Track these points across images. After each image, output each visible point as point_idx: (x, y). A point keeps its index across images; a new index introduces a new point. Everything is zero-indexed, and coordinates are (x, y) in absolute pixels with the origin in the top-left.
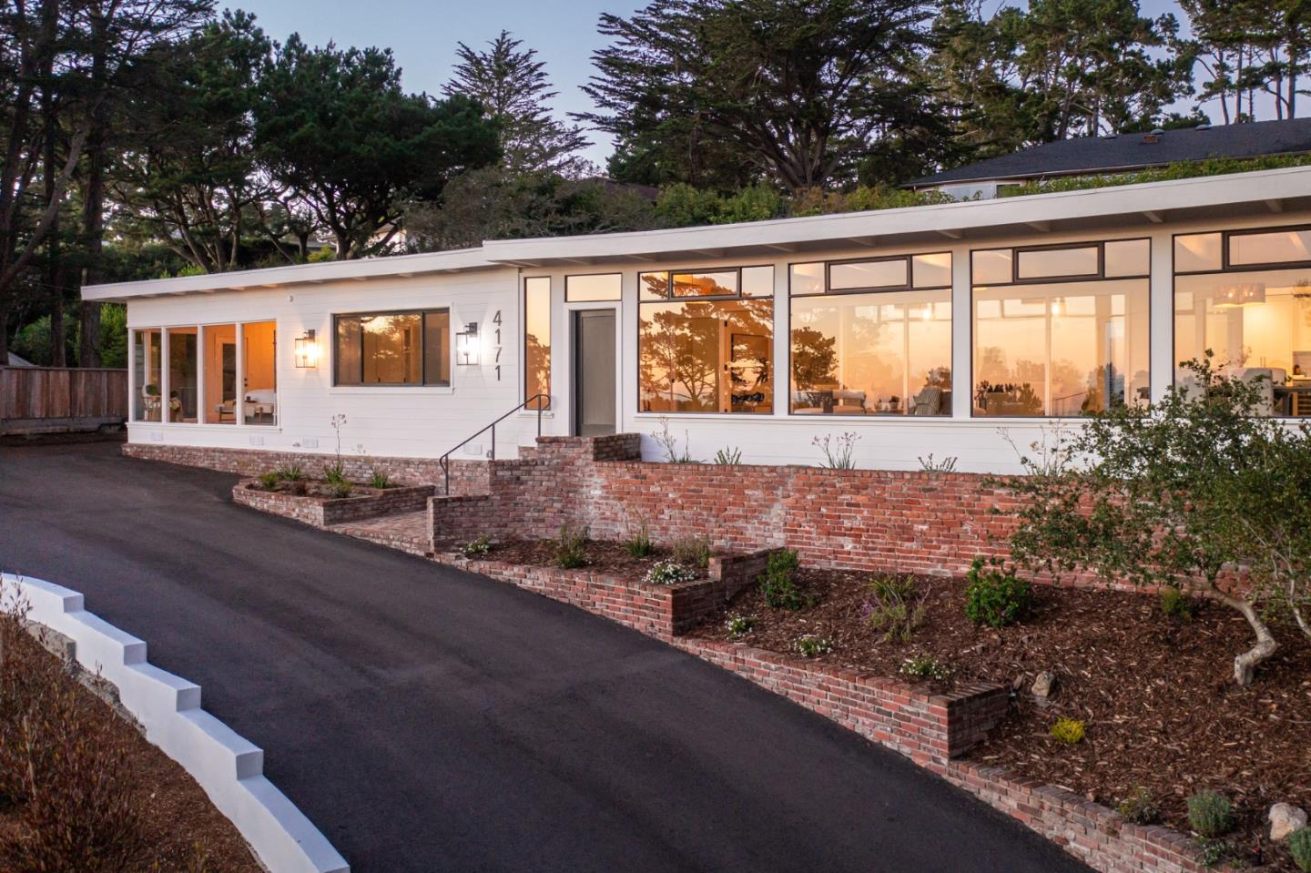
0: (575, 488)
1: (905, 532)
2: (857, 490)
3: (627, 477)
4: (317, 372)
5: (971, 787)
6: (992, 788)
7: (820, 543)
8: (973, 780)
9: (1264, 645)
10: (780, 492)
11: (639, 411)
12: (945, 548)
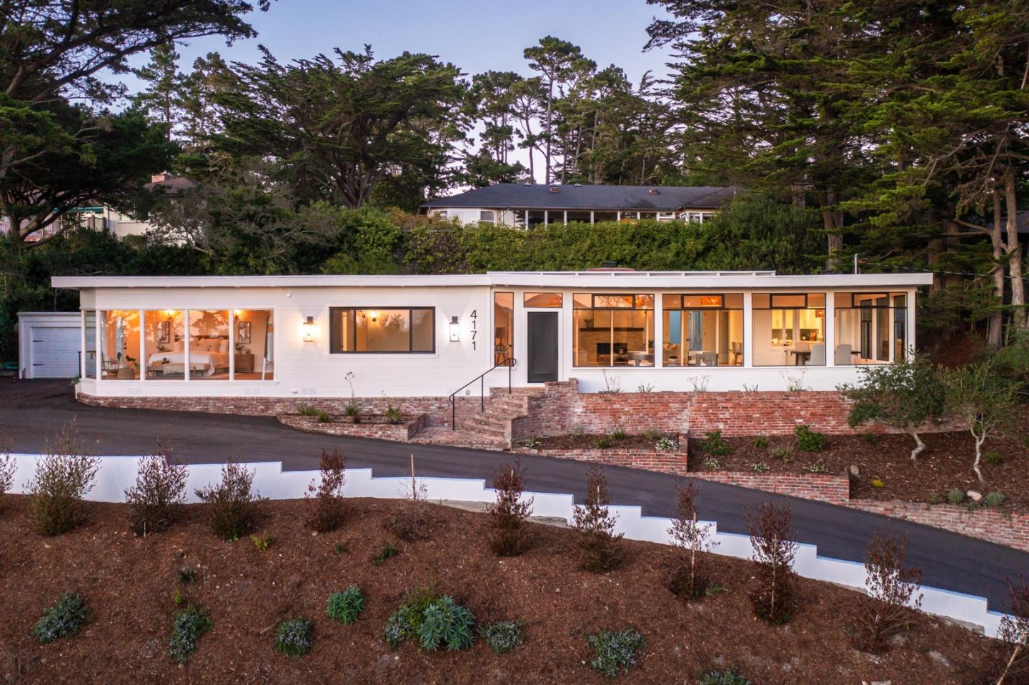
0: (566, 408)
1: (749, 419)
2: (727, 401)
3: (600, 401)
4: (315, 344)
5: (861, 507)
6: (870, 505)
7: (707, 427)
8: (864, 505)
9: (921, 446)
10: (688, 404)
11: (574, 366)
12: (766, 424)
